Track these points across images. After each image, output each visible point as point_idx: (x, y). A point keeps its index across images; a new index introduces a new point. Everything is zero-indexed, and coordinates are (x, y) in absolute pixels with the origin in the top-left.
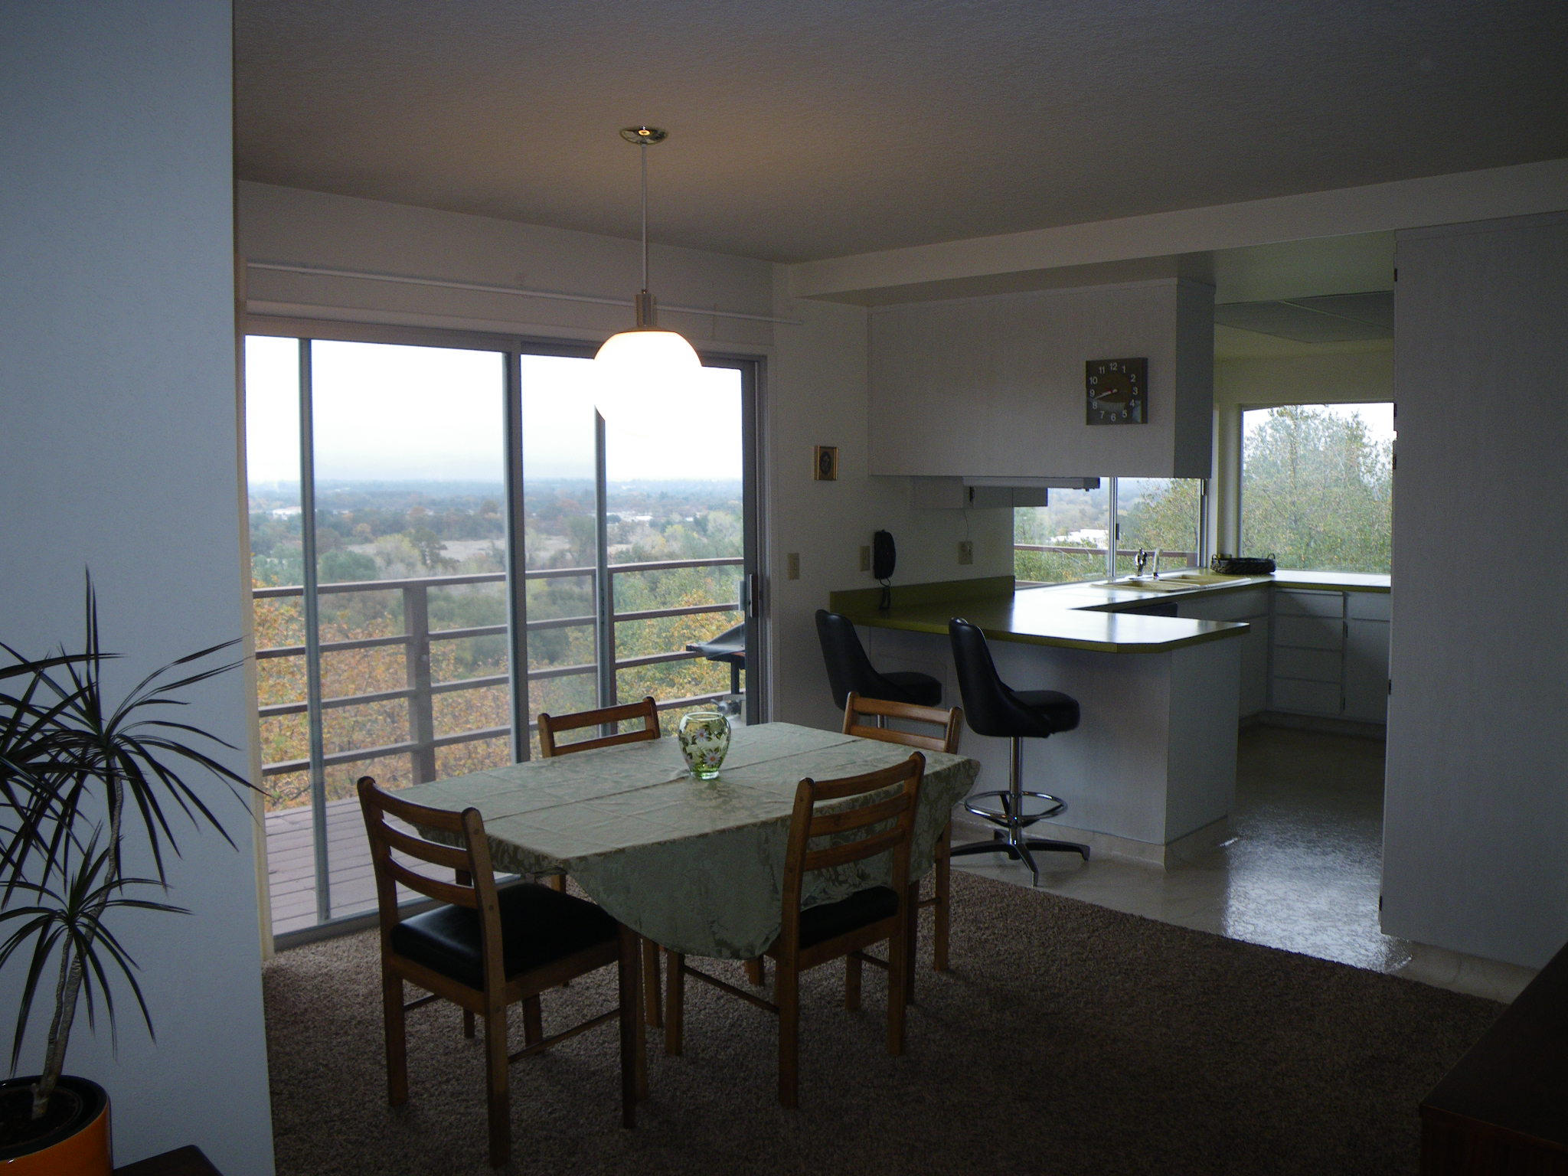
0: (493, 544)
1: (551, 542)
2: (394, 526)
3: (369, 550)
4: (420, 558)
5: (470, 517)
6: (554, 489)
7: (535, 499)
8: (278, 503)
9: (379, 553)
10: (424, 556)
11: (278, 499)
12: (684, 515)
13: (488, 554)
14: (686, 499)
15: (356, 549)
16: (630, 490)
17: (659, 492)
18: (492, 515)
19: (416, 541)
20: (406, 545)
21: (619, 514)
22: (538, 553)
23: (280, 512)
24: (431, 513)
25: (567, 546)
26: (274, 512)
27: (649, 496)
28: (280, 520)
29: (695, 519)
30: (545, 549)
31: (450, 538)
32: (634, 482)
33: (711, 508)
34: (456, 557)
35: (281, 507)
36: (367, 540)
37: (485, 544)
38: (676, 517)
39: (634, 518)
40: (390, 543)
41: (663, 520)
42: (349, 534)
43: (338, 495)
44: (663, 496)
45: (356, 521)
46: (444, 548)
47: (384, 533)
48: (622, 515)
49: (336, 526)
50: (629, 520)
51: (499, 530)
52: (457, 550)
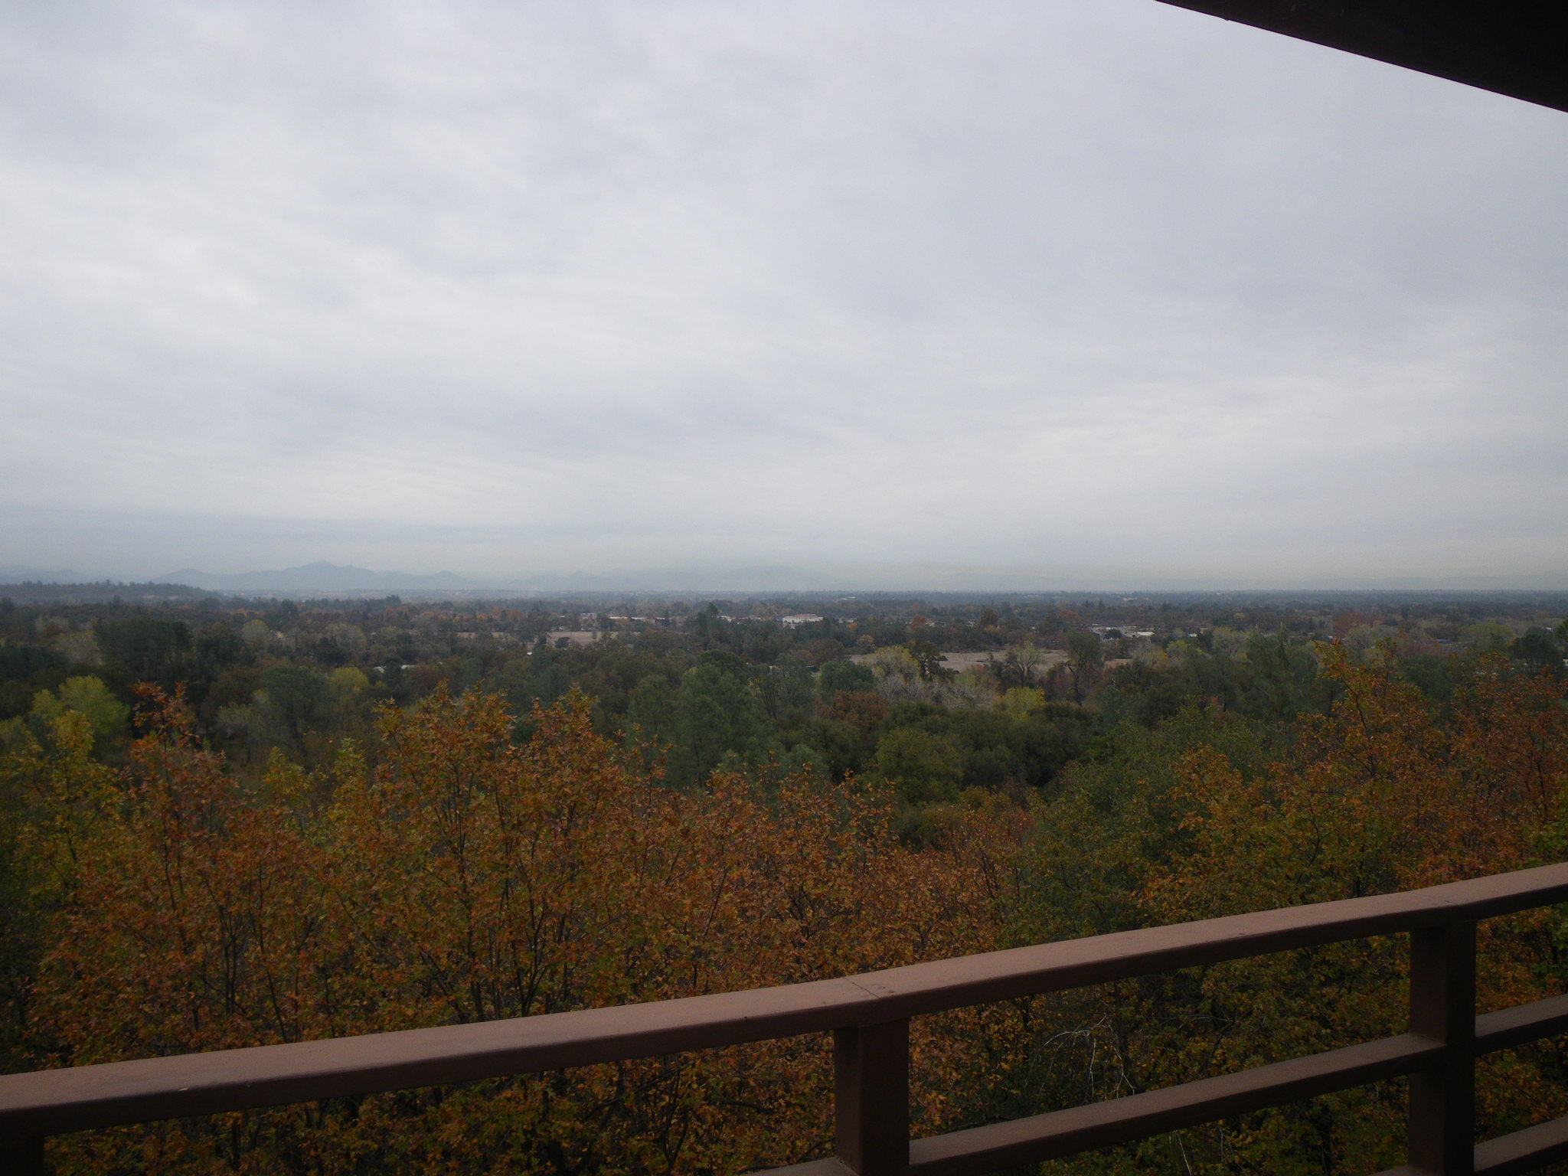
0: (992, 657)
1: (1050, 655)
2: (894, 637)
3: (871, 659)
4: (919, 668)
5: (969, 630)
8: (790, 610)
9: (878, 664)
10: (923, 666)
11: (788, 607)
12: (1187, 630)
13: (986, 666)
15: (856, 660)
16: (1131, 601)
17: (1162, 603)
18: (991, 627)
19: (915, 652)
20: (905, 656)
21: (1120, 629)
22: (1036, 666)
23: (789, 619)
24: (932, 624)
25: (1066, 660)
26: (784, 620)
27: (1150, 608)
28: (787, 629)
29: (1199, 634)
30: (1044, 662)
31: (950, 650)
32: (1135, 594)
33: (1215, 623)
34: (955, 667)
35: (791, 614)
36: (870, 651)
37: (983, 656)
38: (1179, 633)
39: (1134, 634)
40: (890, 654)
41: (1165, 636)
42: (852, 644)
43: (844, 604)
44: (1166, 607)
45: (859, 631)
46: (944, 659)
47: (887, 644)
48: (1123, 630)
49: (839, 637)
50: (1131, 636)
51: (999, 642)
52: (956, 662)
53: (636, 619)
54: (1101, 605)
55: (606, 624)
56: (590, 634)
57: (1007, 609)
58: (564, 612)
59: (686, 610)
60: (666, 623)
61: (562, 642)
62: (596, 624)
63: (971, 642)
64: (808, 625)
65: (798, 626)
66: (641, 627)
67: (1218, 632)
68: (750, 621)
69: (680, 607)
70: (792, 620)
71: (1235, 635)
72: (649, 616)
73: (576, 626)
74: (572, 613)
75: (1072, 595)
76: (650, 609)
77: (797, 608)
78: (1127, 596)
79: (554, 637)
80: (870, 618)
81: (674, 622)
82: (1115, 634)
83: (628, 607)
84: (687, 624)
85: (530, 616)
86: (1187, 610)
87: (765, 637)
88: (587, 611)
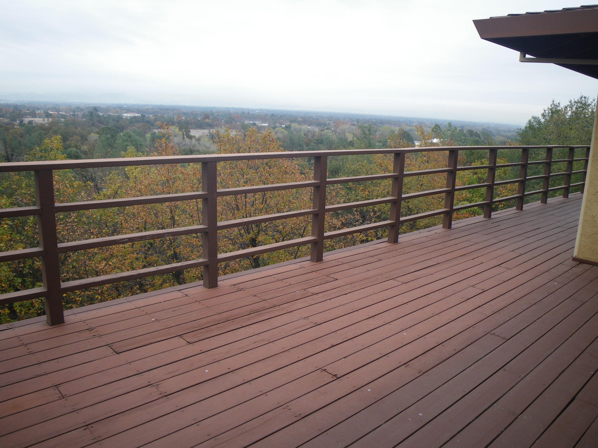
0: (209, 131)
2: (171, 122)
5: (199, 121)
6: (230, 111)
7: (223, 114)
8: (125, 111)
10: (183, 134)
11: (124, 109)
12: (281, 124)
13: (207, 135)
14: (281, 116)
16: (259, 112)
17: (271, 113)
18: (207, 120)
19: (181, 129)
20: (177, 130)
23: (125, 115)
24: (184, 118)
26: (123, 115)
27: (267, 115)
28: (126, 119)
29: (286, 126)
31: (193, 128)
32: (260, 109)
33: (291, 122)
34: (195, 135)
35: (126, 113)
37: (206, 131)
38: (278, 125)
39: (261, 124)
41: (273, 126)
42: (153, 125)
43: (147, 109)
44: (273, 115)
45: (155, 120)
46: (191, 132)
48: (257, 123)
49: (148, 122)
50: (260, 125)
51: (210, 126)
52: (195, 133)
53: (61, 113)
54: (248, 113)
55: (48, 115)
56: (42, 119)
57: (213, 114)
58: (28, 110)
59: (82, 110)
60: (74, 115)
61: (30, 122)
62: (43, 115)
63: (200, 126)
64: (135, 117)
65: (132, 118)
66: (63, 116)
67: (293, 125)
68: (110, 115)
69: (79, 109)
70: (127, 115)
71: (299, 126)
72: (66, 112)
73: (34, 115)
74: (33, 111)
75: (237, 109)
76: (66, 109)
77: (128, 110)
78: (257, 110)
79: (26, 120)
80: (159, 115)
81: (78, 115)
82: (255, 124)
83: (56, 108)
84: (84, 116)
85: (13, 111)
86: (280, 116)
87: (118, 122)
88: (38, 110)
